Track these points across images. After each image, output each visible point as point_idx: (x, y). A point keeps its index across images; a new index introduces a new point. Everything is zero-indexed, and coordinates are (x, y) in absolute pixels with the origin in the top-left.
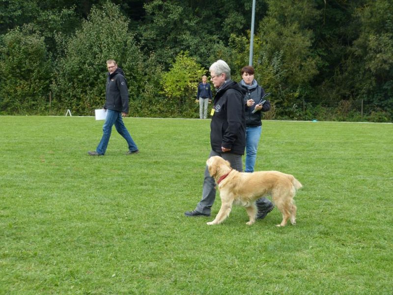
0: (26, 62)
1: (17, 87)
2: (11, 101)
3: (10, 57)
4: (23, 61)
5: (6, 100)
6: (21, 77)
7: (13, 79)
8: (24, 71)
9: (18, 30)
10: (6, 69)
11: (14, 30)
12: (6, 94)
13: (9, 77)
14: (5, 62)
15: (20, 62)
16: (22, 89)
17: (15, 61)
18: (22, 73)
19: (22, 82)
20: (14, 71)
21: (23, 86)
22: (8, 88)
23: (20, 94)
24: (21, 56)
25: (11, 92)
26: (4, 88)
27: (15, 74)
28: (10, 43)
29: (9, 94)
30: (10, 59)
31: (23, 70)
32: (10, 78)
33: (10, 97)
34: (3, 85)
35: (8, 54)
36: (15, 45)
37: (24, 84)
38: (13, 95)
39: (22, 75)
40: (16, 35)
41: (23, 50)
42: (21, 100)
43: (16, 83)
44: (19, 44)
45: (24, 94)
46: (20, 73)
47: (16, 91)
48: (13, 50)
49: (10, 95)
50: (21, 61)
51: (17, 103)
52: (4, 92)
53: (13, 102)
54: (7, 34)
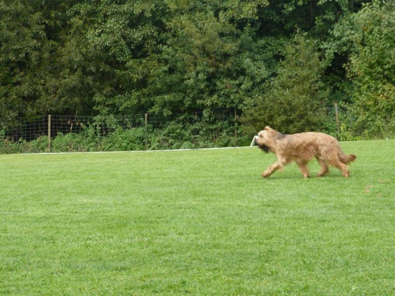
0: (390, 54)
1: (379, 95)
2: (369, 119)
3: (366, 48)
4: (387, 52)
5: (362, 118)
6: (384, 78)
7: (372, 83)
8: (389, 69)
9: (377, 3)
10: (360, 69)
11: (371, 4)
12: (362, 110)
13: (365, 80)
14: (358, 57)
15: (382, 55)
16: (387, 98)
17: (373, 53)
18: (386, 73)
19: (386, 87)
20: (373, 71)
21: (388, 93)
22: (363, 98)
23: (383, 107)
24: (383, 45)
25: (370, 106)
26: (358, 99)
27: (374, 74)
28: (365, 26)
29: (366, 108)
30: (366, 51)
31: (387, 67)
32: (367, 82)
33: (367, 113)
34: (357, 94)
35: (363, 44)
36: (373, 29)
37: (390, 90)
38: (373, 109)
39: (386, 77)
40: (374, 12)
41: (386, 35)
42: (385, 118)
43: (377, 89)
44: (380, 25)
45: (389, 107)
46: (382, 73)
47: (376, 103)
48: (370, 37)
49: (368, 110)
50: (383, 53)
51: (379, 122)
52: (359, 105)
53: (373, 120)
54: (359, 12)
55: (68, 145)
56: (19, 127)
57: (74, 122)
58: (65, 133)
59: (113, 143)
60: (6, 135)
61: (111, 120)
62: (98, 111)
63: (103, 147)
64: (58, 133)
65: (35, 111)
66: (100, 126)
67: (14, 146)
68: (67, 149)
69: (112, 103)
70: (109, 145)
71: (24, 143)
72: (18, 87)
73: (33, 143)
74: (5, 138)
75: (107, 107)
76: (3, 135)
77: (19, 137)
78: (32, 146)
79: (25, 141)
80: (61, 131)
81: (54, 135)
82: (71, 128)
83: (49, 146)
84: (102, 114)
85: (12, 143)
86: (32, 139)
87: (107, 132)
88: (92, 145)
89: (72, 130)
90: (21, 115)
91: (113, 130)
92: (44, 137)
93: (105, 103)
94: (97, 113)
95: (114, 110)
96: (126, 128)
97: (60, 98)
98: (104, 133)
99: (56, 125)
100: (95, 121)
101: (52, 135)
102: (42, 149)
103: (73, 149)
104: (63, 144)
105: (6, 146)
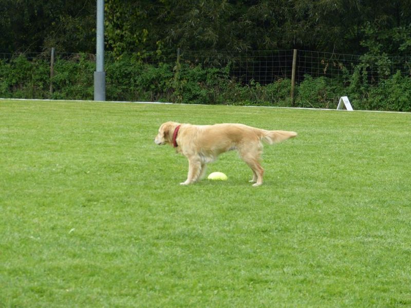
55: (319, 94)
56: (250, 64)
57: (331, 62)
58: (315, 76)
59: (385, 95)
60: (231, 74)
61: (384, 61)
62: (367, 48)
63: (370, 100)
64: (305, 76)
65: (275, 43)
66: (368, 69)
67: (243, 91)
68: (317, 99)
69: (387, 37)
70: (380, 97)
71: (257, 86)
72: (253, 7)
73: (270, 89)
74: (229, 78)
75: (379, 43)
76: (227, 74)
77: (251, 78)
78: (268, 93)
79: (258, 86)
80: (310, 74)
81: (299, 79)
82: (325, 70)
83: (292, 93)
84: (371, 53)
85: (239, 86)
86: (268, 82)
87: (377, 79)
88: (357, 97)
89: (326, 72)
90: (255, 47)
91: (386, 77)
92: (286, 81)
93: (376, 38)
94: (364, 50)
95: (388, 47)
96: (406, 75)
97: (312, 26)
98: (373, 79)
99: (302, 64)
100: (360, 62)
101: (296, 78)
102: (282, 97)
103: (326, 100)
104: (313, 92)
105: (231, 90)
